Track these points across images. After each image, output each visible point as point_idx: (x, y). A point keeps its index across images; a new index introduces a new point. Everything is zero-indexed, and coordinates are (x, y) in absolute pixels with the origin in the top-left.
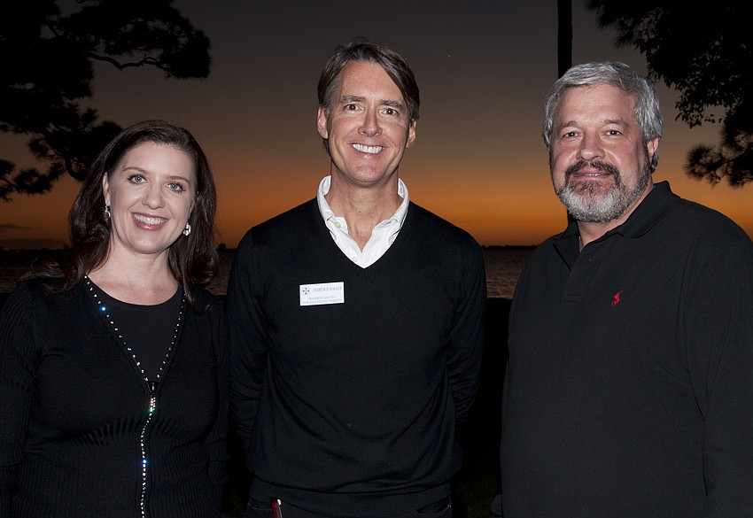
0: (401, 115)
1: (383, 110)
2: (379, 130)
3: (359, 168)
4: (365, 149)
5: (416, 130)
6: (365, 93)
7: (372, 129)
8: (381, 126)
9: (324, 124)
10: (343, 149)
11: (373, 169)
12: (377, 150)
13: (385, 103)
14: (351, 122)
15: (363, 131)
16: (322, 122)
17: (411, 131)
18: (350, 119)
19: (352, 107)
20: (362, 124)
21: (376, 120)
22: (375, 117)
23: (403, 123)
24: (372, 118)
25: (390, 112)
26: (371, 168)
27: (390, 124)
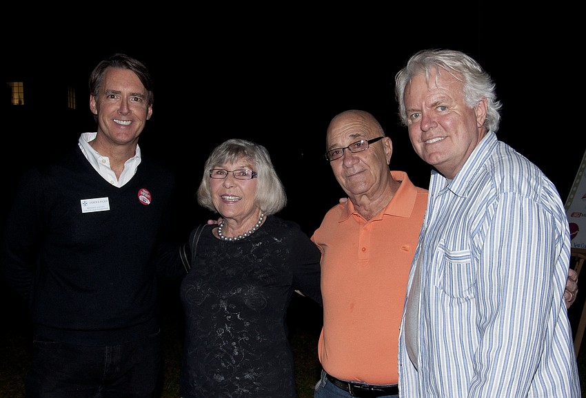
0: (143, 101)
1: (132, 99)
2: (130, 111)
3: (118, 134)
4: (122, 123)
5: (153, 108)
6: (120, 89)
7: (126, 111)
8: (131, 109)
9: (94, 105)
10: (108, 123)
11: (127, 135)
12: (129, 122)
13: (133, 94)
14: (113, 106)
15: (120, 111)
16: (93, 104)
17: (149, 109)
18: (112, 104)
19: (113, 97)
20: (119, 107)
21: (128, 105)
22: (127, 103)
23: (144, 106)
24: (125, 104)
25: (136, 99)
26: (125, 134)
27: (136, 107)
